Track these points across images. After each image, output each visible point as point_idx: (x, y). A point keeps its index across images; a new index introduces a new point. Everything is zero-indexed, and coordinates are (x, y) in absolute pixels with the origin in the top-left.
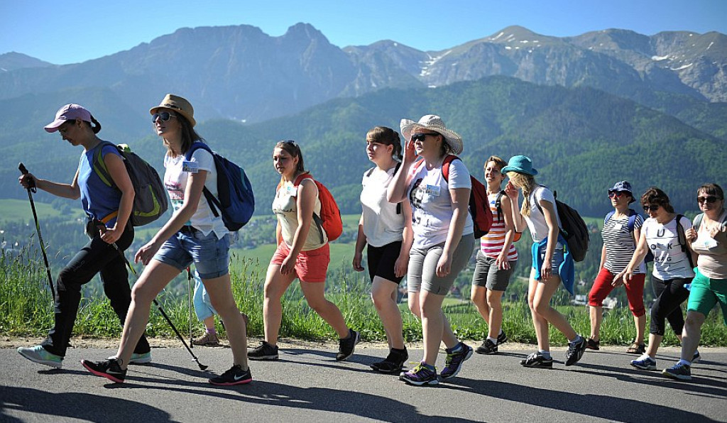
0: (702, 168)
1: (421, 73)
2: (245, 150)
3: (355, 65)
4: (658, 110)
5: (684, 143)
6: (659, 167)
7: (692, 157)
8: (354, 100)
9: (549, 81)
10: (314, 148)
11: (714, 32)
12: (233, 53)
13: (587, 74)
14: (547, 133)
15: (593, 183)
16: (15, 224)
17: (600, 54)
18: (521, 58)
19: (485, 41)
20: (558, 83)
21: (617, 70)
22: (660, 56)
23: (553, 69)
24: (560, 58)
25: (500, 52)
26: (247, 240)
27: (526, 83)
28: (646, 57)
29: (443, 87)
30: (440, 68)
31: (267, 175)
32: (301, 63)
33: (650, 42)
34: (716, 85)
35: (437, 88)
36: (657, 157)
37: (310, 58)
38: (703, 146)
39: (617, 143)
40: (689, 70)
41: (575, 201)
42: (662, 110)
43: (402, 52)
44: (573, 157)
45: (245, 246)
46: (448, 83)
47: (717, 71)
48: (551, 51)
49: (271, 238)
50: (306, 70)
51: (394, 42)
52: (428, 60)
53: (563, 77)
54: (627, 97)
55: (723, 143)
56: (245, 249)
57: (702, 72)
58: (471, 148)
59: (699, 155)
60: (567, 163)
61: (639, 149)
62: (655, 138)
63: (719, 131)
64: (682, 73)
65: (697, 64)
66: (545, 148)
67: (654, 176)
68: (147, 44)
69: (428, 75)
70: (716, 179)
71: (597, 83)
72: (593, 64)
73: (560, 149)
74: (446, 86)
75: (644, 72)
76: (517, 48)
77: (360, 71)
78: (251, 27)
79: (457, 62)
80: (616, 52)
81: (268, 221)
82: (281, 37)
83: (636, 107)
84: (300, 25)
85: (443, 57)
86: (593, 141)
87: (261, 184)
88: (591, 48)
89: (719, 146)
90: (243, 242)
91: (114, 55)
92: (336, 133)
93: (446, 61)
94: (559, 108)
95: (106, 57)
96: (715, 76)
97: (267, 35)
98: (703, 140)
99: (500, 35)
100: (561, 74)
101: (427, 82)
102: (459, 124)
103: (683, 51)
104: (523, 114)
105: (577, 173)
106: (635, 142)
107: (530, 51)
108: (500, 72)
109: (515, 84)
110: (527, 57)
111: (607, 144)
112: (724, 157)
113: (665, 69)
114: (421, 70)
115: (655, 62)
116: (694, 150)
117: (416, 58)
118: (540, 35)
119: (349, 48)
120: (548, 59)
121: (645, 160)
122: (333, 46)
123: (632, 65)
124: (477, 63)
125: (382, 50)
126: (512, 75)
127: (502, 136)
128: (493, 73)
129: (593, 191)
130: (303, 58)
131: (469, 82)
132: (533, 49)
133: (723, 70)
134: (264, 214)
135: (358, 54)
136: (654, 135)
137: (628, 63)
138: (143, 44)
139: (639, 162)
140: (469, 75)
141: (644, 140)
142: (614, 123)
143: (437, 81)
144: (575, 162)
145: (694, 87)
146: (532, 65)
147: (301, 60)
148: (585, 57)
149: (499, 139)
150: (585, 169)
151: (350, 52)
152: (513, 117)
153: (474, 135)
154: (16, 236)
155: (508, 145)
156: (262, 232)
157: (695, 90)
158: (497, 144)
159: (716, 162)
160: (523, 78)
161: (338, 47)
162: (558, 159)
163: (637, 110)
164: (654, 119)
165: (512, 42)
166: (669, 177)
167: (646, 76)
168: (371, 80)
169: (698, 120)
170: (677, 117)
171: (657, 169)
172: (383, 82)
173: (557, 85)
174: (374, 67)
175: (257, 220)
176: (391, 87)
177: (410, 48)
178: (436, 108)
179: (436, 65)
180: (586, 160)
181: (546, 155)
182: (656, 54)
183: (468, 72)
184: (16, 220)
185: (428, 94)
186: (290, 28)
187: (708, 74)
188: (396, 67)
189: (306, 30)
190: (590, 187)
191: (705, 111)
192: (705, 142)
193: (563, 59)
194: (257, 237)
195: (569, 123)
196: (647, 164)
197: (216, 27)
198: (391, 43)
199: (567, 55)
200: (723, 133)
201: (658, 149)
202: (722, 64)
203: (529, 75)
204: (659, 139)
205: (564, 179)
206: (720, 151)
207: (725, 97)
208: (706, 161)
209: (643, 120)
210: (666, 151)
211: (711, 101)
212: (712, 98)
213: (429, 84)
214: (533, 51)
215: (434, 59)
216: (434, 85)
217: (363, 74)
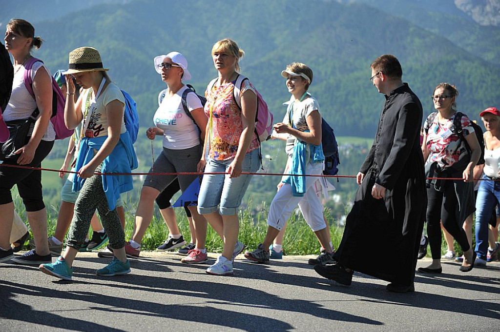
0: (471, 90)
4: (433, 31)
5: (455, 65)
8: (120, 6)
14: (321, 50)
34: (488, 8)
36: (428, 78)
38: (471, 69)
42: (435, 31)
44: (346, 76)
54: (402, 16)
55: (492, 66)
59: (469, 77)
60: (340, 81)
61: (411, 70)
62: (427, 59)
63: (489, 54)
73: (334, 67)
83: (410, 27)
86: (366, 60)
89: (488, 69)
92: (100, 41)
94: (335, 25)
98: (473, 62)
104: (298, 30)
106: (408, 63)
112: (492, 80)
116: (463, 72)
127: (275, 51)
129: (364, 111)
136: (426, 55)
141: (416, 60)
142: (388, 42)
145: (468, 8)
150: (357, 88)
155: (281, 61)
157: (467, 12)
158: (270, 60)
159: (485, 85)
162: (331, 77)
163: (411, 29)
164: (427, 40)
169: (469, 42)
170: (451, 38)
173: (334, 2)
178: (208, 19)
180: (358, 79)
181: (319, 73)
190: (362, 106)
191: (477, 33)
192: (476, 64)
195: (343, 41)
196: (419, 85)
200: (493, 56)
201: (429, 70)
204: (431, 60)
206: (488, 75)
207: (495, 20)
208: (475, 84)
209: (417, 41)
210: (437, 73)
211: (482, 24)
212: (483, 21)
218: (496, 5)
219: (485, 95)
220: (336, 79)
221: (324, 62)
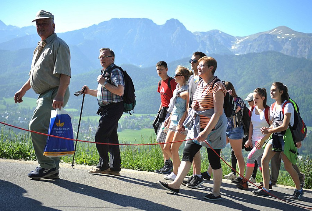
2: (140, 80)
3: (198, 41)
9: (299, 55)
12: (138, 32)
14: (295, 82)
16: (26, 109)
18: (285, 43)
19: (267, 33)
20: (303, 56)
23: (300, 51)
24: (305, 44)
25: (274, 39)
26: (137, 126)
27: (286, 55)
29: (242, 55)
30: (242, 45)
31: (149, 94)
32: (171, 39)
37: (176, 37)
41: (307, 118)
43: (223, 36)
44: (308, 96)
45: (135, 128)
46: (245, 53)
48: (301, 40)
49: (149, 125)
50: (173, 42)
51: (220, 31)
52: (236, 41)
53: (306, 54)
56: (135, 130)
60: (305, 98)
66: (294, 90)
68: (96, 25)
69: (236, 49)
74: (244, 54)
76: (283, 37)
77: (201, 44)
78: (148, 19)
79: (251, 43)
81: (148, 117)
82: (162, 25)
84: (173, 20)
85: (245, 40)
87: (146, 98)
90: (134, 126)
91: (80, 30)
93: (246, 42)
95: (76, 30)
97: (155, 24)
99: (275, 30)
100: (305, 52)
101: (235, 52)
102: (249, 75)
107: (290, 40)
108: (273, 49)
109: (280, 56)
110: (288, 42)
114: (232, 46)
117: (230, 39)
118: (296, 32)
119: (196, 32)
120: (299, 44)
122: (189, 31)
124: (261, 44)
125: (213, 35)
126: (279, 51)
128: (270, 50)
130: (172, 36)
131: (256, 53)
134: (146, 113)
135: (200, 36)
138: (94, 25)
140: (257, 50)
143: (240, 52)
146: (290, 46)
147: (171, 37)
149: (269, 84)
151: (197, 35)
152: (278, 72)
153: (256, 80)
154: (26, 115)
156: (144, 122)
158: (268, 86)
160: (285, 53)
161: (190, 32)
162: (300, 96)
165: (281, 34)
168: (206, 50)
172: (212, 51)
173: (303, 58)
174: (208, 43)
175: (142, 116)
176: (216, 54)
177: (227, 34)
178: (238, 65)
179: (240, 44)
181: (294, 93)
183: (256, 48)
184: (26, 107)
185: (234, 58)
186: (168, 21)
188: (219, 44)
189: (175, 22)
193: (307, 45)
194: (141, 124)
197: (130, 18)
198: (218, 31)
199: (309, 42)
203: (288, 51)
205: (302, 107)
213: (236, 53)
214: (291, 39)
215: (240, 41)
216: (238, 54)
217: (202, 46)
220: (302, 97)
221: (296, 89)
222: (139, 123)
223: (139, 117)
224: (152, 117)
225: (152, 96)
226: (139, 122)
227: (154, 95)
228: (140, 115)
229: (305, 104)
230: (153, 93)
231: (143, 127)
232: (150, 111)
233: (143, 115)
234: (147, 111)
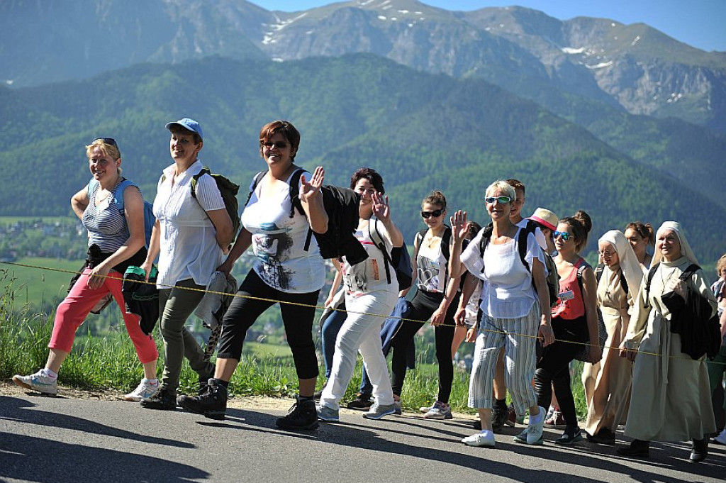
0: (615, 196)
1: (263, 39)
2: (9, 123)
3: (173, 20)
4: (566, 118)
5: (595, 163)
6: (562, 192)
7: (603, 183)
8: (168, 67)
9: (432, 67)
10: (108, 129)
11: (642, 24)
13: (480, 62)
14: (424, 136)
15: (479, 206)
17: (501, 38)
18: (398, 34)
19: (353, 5)
20: (443, 70)
21: (520, 61)
22: (574, 48)
23: (439, 52)
24: (448, 37)
25: (371, 22)
26: (4, 250)
27: (403, 67)
28: (556, 47)
29: (292, 61)
30: (290, 35)
31: (38, 161)
33: (562, 29)
34: (639, 93)
35: (285, 62)
36: (560, 178)
37: (111, 4)
38: (616, 169)
39: (513, 157)
40: (608, 70)
42: (571, 118)
43: (240, 9)
44: (456, 171)
46: (299, 56)
47: (641, 74)
48: (437, 28)
50: (104, 19)
52: (277, 23)
53: (450, 64)
54: (530, 98)
55: (642, 167)
57: (624, 73)
58: (323, 147)
59: (612, 180)
60: (448, 177)
61: (539, 166)
62: (559, 153)
63: (639, 152)
64: (599, 73)
65: (617, 63)
66: (421, 155)
67: (555, 203)
69: (273, 44)
70: (630, 213)
71: (493, 76)
72: (490, 50)
73: (440, 159)
74: (297, 60)
75: (553, 67)
76: (394, 19)
77: (181, 27)
79: (314, 30)
80: (520, 37)
81: (36, 225)
83: (539, 112)
85: (297, 21)
86: (482, 151)
87: (30, 173)
88: (488, 29)
89: (637, 170)
92: (140, 110)
93: (299, 29)
94: (443, 105)
96: (639, 81)
98: (618, 162)
100: (447, 59)
101: (271, 53)
102: (310, 114)
103: (603, 45)
104: (396, 108)
105: (459, 192)
106: (535, 157)
107: (411, 25)
108: (369, 49)
109: (388, 66)
110: (406, 32)
111: (500, 157)
112: (641, 186)
113: (579, 65)
114: (263, 35)
115: (567, 55)
116: (606, 173)
117: (258, 18)
118: (425, 5)
120: (433, 38)
121: (545, 181)
123: (538, 56)
124: (340, 33)
126: (385, 55)
127: (366, 134)
128: (360, 50)
131: (328, 58)
132: (415, 22)
133: (649, 74)
134: (30, 215)
135: (179, 4)
136: (559, 149)
137: (534, 53)
139: (538, 184)
140: (328, 49)
141: (546, 154)
142: (511, 129)
143: (286, 53)
144: (457, 177)
145: (613, 91)
146: (411, 43)
147: (98, 5)
148: (481, 39)
149: (361, 138)
150: (469, 187)
152: (381, 111)
153: (329, 130)
155: (373, 148)
156: (26, 240)
157: (614, 95)
158: (359, 145)
159: (632, 191)
160: (399, 60)
162: (437, 171)
163: (541, 115)
164: (561, 129)
165: (389, 9)
166: (573, 206)
167: (554, 72)
168: (195, 44)
169: (614, 135)
170: (589, 129)
171: (559, 195)
172: (211, 46)
173: (442, 77)
174: (199, 25)
175: (20, 223)
176: (222, 55)
178: (281, 89)
179: (285, 30)
180: (472, 175)
181: (421, 165)
182: (568, 45)
183: (327, 45)
185: (271, 68)
187: (629, 78)
188: (231, 29)
190: (474, 210)
191: (624, 124)
192: (621, 164)
193: (452, 39)
194: (18, 247)
195: (453, 126)
196: (548, 187)
199: (457, 34)
200: (643, 154)
201: (562, 168)
202: (648, 65)
203: (407, 56)
204: (565, 156)
206: (637, 178)
207: (649, 108)
208: (620, 189)
209: (547, 129)
210: (572, 173)
211: (630, 112)
212: (632, 109)
213: (274, 55)
214: (414, 25)
215: (283, 23)
216: (280, 58)
217: (184, 34)
218: (649, 89)
219: (632, 204)
220: (442, 175)
221: (427, 152)
222: (9, 243)
223: (10, 227)
224: (48, 226)
225: (46, 168)
226: (10, 239)
227: (54, 165)
228: (14, 221)
229: (449, 192)
230: (51, 159)
231: (24, 253)
232: (42, 210)
233: (23, 219)
234: (33, 210)
